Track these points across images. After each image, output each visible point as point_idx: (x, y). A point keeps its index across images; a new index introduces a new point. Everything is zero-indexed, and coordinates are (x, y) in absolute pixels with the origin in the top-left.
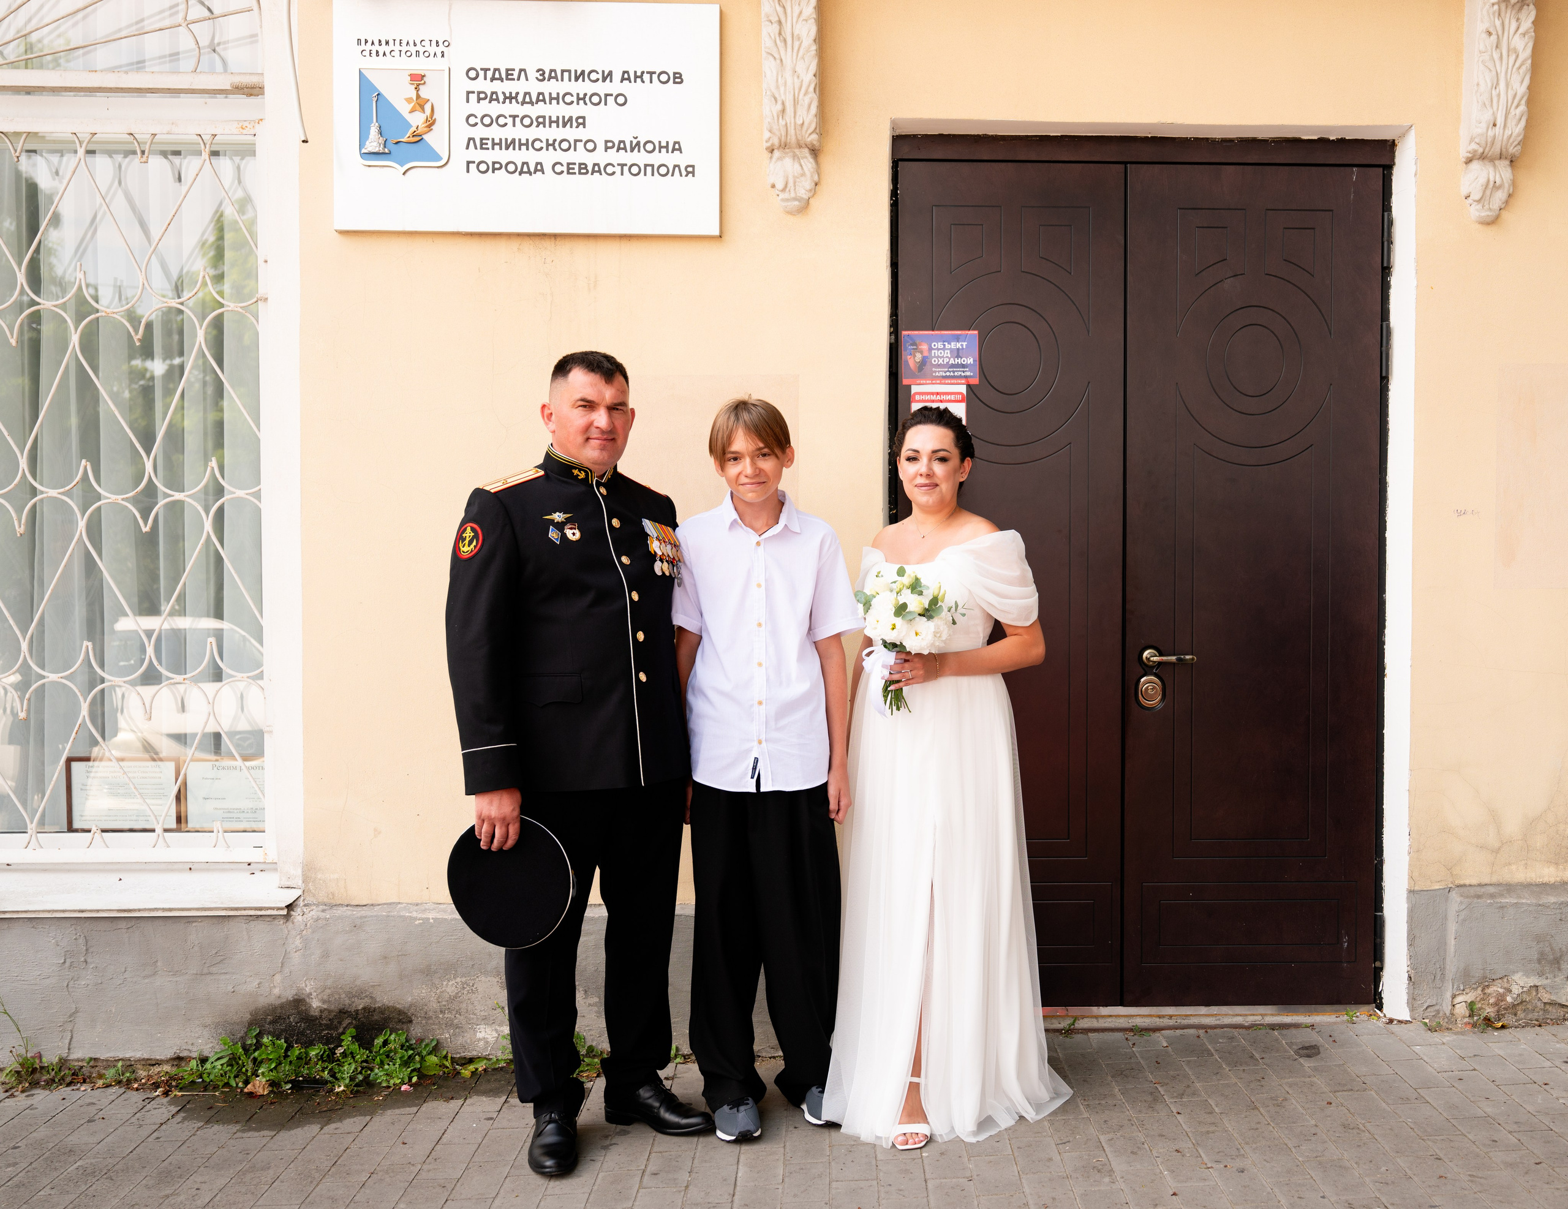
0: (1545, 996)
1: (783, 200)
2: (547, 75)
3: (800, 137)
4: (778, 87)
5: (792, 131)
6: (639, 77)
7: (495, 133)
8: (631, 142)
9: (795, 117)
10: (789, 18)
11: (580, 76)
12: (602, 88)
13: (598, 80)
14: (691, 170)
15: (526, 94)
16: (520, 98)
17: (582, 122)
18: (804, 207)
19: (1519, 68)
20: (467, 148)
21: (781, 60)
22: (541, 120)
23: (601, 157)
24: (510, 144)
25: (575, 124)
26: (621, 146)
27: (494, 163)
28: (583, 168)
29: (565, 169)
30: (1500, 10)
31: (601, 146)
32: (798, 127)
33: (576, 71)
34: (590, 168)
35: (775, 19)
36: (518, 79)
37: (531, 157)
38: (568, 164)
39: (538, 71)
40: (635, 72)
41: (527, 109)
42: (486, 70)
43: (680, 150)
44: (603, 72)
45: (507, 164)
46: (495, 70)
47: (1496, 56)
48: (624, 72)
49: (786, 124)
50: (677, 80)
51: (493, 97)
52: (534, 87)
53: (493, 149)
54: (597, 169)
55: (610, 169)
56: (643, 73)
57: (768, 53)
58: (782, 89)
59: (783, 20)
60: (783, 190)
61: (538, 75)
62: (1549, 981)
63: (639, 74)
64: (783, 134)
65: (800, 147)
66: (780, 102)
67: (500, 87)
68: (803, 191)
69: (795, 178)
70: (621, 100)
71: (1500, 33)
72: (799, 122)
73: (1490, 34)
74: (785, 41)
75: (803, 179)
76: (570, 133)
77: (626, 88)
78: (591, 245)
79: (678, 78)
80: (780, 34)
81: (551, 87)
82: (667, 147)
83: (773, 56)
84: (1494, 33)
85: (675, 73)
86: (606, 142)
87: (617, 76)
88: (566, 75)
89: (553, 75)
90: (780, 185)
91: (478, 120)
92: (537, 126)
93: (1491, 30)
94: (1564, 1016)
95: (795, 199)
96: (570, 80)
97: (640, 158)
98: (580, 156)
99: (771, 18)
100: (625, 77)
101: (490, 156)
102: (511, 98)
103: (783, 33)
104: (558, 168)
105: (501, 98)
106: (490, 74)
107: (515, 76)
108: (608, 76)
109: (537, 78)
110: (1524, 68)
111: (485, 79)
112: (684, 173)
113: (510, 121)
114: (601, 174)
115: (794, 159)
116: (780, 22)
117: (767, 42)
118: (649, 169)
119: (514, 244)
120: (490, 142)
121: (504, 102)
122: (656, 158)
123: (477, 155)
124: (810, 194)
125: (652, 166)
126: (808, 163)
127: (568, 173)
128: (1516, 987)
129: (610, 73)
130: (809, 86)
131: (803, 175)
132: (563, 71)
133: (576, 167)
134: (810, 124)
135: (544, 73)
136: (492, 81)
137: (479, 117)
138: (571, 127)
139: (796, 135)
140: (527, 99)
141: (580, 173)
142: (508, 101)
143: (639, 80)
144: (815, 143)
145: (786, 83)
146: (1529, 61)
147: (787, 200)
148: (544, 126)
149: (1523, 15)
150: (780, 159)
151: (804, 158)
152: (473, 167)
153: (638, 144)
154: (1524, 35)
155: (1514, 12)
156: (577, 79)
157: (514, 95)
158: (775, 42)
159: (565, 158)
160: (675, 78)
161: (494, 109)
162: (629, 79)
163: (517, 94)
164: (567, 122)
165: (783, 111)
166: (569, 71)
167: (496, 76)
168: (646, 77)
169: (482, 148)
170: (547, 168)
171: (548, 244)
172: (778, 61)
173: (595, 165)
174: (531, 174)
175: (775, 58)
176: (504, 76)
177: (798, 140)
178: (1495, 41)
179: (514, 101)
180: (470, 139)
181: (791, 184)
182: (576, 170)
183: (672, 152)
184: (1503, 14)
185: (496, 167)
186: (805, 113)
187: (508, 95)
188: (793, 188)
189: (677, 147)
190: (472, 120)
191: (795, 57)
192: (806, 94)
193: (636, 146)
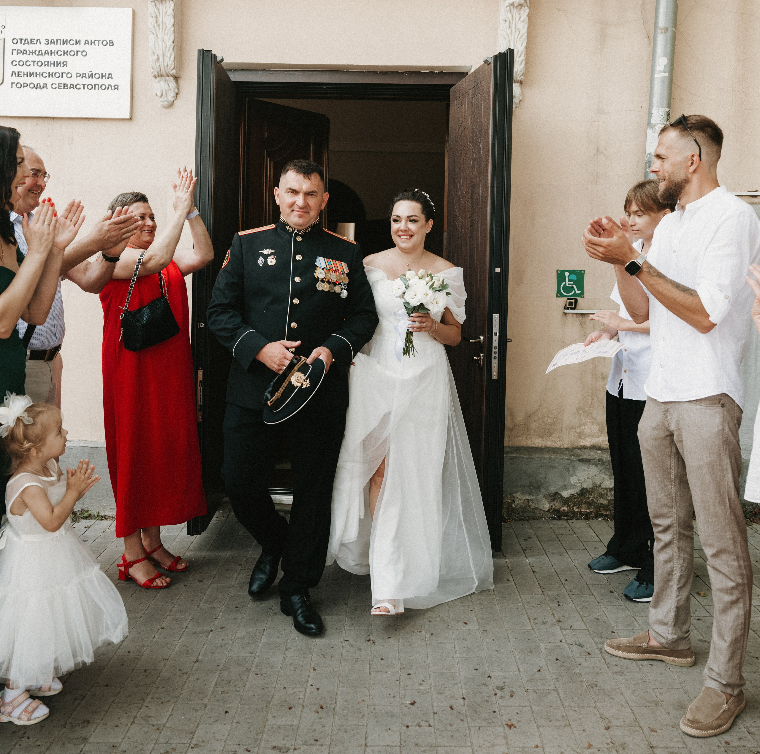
0: (532, 505)
1: (161, 101)
2: (49, 42)
3: (167, 72)
4: (155, 48)
5: (163, 69)
6: (93, 42)
7: (25, 69)
8: (89, 74)
9: (164, 62)
10: (161, 15)
11: (65, 42)
12: (76, 48)
13: (73, 44)
14: (116, 87)
15: (39, 51)
16: (37, 53)
17: (66, 64)
18: (171, 105)
19: (521, 38)
20: (12, 76)
21: (157, 35)
22: (46, 63)
23: (74, 81)
24: (32, 75)
25: (62, 65)
26: (83, 76)
27: (24, 84)
28: (65, 86)
29: (57, 86)
30: (510, 9)
31: (74, 76)
32: (166, 67)
33: (63, 40)
34: (69, 86)
35: (154, 15)
36: (37, 43)
37: (41, 81)
38: (59, 84)
39: (46, 40)
40: (91, 41)
41: (40, 58)
42: (21, 40)
43: (112, 77)
44: (76, 40)
45: (30, 84)
46: (26, 40)
47: (509, 31)
48: (86, 41)
49: (160, 66)
50: (111, 44)
51: (24, 52)
52: (43, 47)
53: (24, 77)
54: (72, 86)
55: (78, 87)
56: (95, 41)
57: (151, 32)
58: (157, 48)
59: (158, 16)
60: (161, 96)
61: (45, 42)
62: (534, 497)
63: (93, 41)
64: (159, 70)
65: (168, 76)
66: (156, 55)
67: (28, 47)
68: (170, 97)
69: (166, 90)
70: (84, 53)
71: (511, 21)
72: (166, 64)
73: (506, 21)
74: (159, 26)
75: (170, 91)
76: (60, 69)
77: (87, 48)
78: (71, 122)
79: (111, 43)
80: (156, 22)
81: (52, 48)
82: (105, 76)
83: (153, 33)
84: (508, 20)
85: (110, 41)
86: (77, 74)
87: (83, 42)
88: (59, 41)
89: (52, 42)
90: (159, 95)
91: (17, 63)
92: (45, 66)
93: (506, 19)
94: (543, 515)
95: (166, 101)
96: (60, 44)
97: (93, 81)
98: (64, 80)
99: (152, 15)
100: (86, 42)
101: (22, 80)
102: (32, 52)
103: (158, 22)
104: (54, 86)
105: (28, 53)
106: (23, 41)
107: (35, 42)
108: (78, 42)
109: (45, 43)
110: (523, 38)
111: (21, 43)
112: (113, 88)
113: (32, 63)
114: (74, 89)
115: (165, 82)
116: (156, 17)
117: (151, 26)
118: (97, 86)
119: (34, 122)
120: (22, 73)
121: (29, 55)
122: (100, 82)
123: (16, 80)
124: (174, 99)
125: (98, 85)
126: (172, 84)
127: (59, 88)
128: (517, 500)
129: (80, 41)
130: (170, 47)
131: (170, 89)
132: (57, 40)
133: (62, 85)
134: (171, 65)
135: (48, 41)
136: (24, 44)
137: (18, 61)
138: (61, 66)
139: (165, 70)
140: (40, 53)
141: (64, 88)
142: (31, 54)
143: (93, 44)
144: (175, 74)
145: (159, 46)
146: (526, 35)
147: (163, 101)
148: (48, 66)
149: (522, 11)
150: (159, 82)
151: (170, 81)
152: (14, 85)
153: (92, 74)
154: (523, 22)
155: (518, 10)
156: (64, 44)
157: (34, 51)
158: (154, 26)
159: (57, 81)
160: (110, 43)
161: (24, 58)
162: (88, 44)
163: (36, 51)
164: (59, 64)
165: (158, 59)
166: (60, 40)
167: (26, 42)
168: (96, 43)
169: (18, 76)
170: (49, 86)
171: (50, 122)
172: (155, 35)
173: (71, 85)
174: (41, 89)
175: (154, 34)
176: (30, 42)
177: (166, 73)
178: (508, 25)
179: (34, 54)
180: (13, 72)
181: (164, 94)
182: (62, 87)
183: (108, 78)
184: (512, 11)
185: (24, 85)
186: (168, 60)
187: (31, 51)
188: (165, 96)
189: (110, 76)
190: (14, 63)
191: (163, 33)
192: (169, 50)
193: (91, 76)
